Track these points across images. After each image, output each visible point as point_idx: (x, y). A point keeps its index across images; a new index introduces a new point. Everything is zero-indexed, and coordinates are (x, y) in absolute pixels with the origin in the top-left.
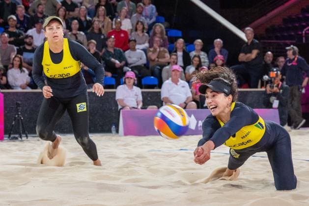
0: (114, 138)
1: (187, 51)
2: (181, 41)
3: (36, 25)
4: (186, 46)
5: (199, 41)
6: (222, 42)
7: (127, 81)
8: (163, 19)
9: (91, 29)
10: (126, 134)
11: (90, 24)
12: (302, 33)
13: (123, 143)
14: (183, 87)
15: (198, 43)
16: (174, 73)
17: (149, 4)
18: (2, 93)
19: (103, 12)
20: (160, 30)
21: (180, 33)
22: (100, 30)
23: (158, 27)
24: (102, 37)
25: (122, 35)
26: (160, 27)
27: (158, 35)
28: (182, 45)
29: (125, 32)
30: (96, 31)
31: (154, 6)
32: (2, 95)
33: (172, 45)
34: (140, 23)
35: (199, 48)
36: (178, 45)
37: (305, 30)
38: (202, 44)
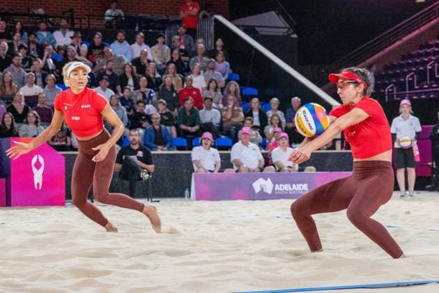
0: (185, 203)
1: (263, 110)
2: (255, 100)
3: (100, 83)
4: (262, 105)
5: (276, 99)
6: (300, 100)
7: (204, 141)
8: (237, 76)
9: (163, 84)
10: (198, 199)
11: (159, 82)
12: (385, 92)
13: (195, 208)
14: (254, 149)
15: (275, 102)
16: (243, 136)
17: (222, 61)
18: (63, 155)
19: (173, 70)
20: (234, 88)
21: (255, 92)
22: (172, 86)
23: (232, 85)
24: (174, 95)
25: (195, 93)
26: (234, 86)
27: (232, 93)
28: (257, 105)
29: (197, 90)
30: (168, 88)
31: (227, 63)
32: (64, 158)
33: (246, 104)
34: (213, 82)
35: (276, 107)
36: (253, 105)
37: (388, 87)
38: (279, 103)
